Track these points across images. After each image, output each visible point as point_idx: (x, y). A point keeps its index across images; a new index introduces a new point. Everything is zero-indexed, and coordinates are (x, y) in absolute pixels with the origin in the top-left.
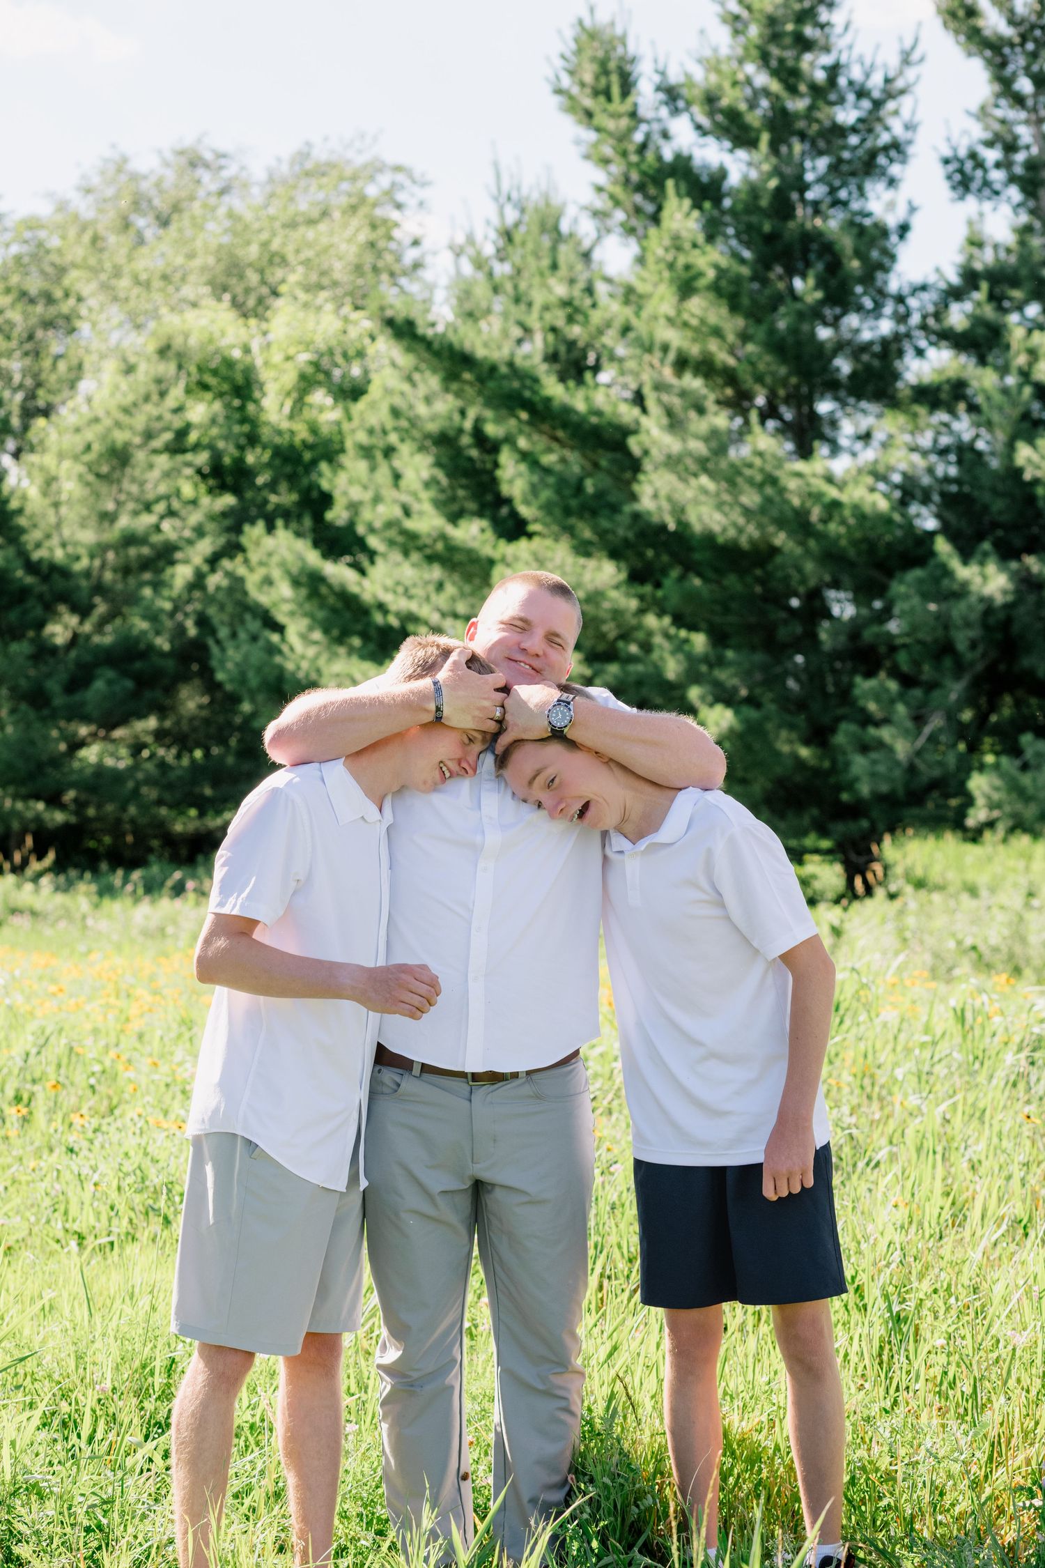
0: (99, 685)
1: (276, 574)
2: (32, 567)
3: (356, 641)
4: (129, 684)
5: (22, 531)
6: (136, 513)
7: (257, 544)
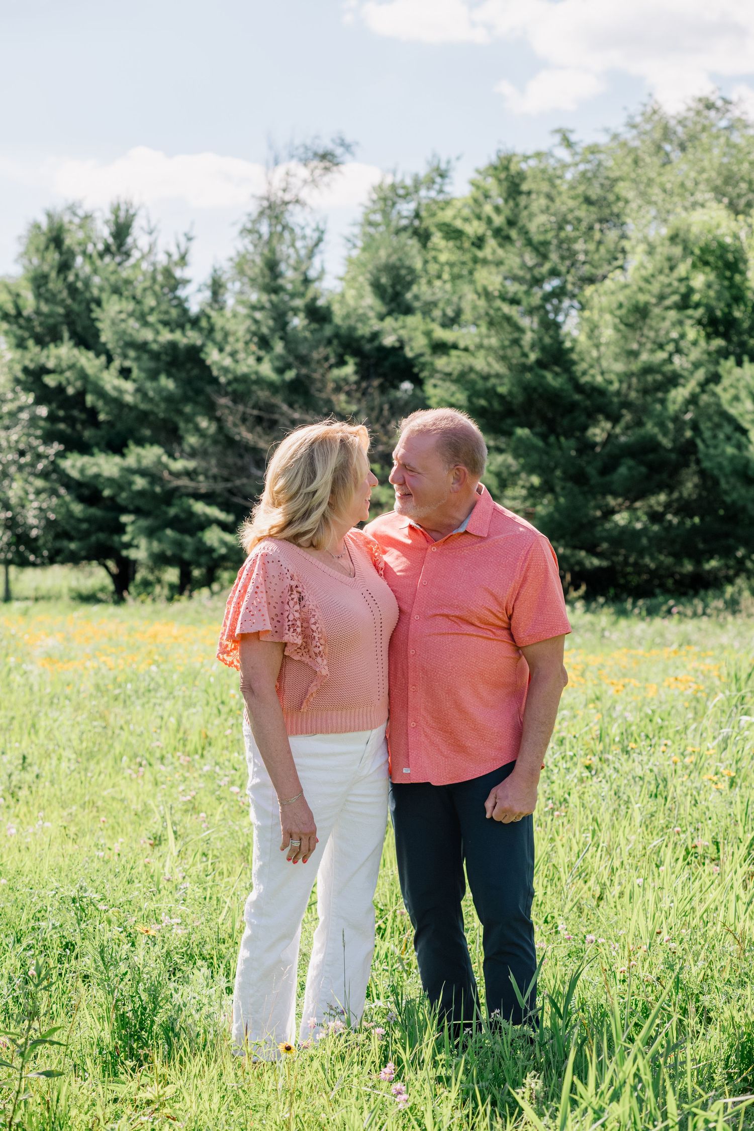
0: (623, 470)
1: (742, 393)
2: (579, 388)
4: (643, 469)
5: (574, 363)
6: (653, 351)
7: (729, 372)
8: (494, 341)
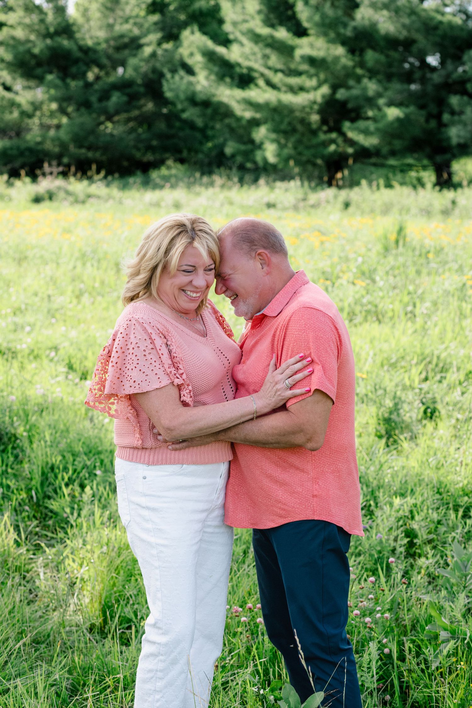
0: (114, 99)
1: (195, 51)
2: (81, 48)
3: (228, 80)
5: (75, 32)
6: (121, 24)
7: (186, 37)
8: (27, 21)
